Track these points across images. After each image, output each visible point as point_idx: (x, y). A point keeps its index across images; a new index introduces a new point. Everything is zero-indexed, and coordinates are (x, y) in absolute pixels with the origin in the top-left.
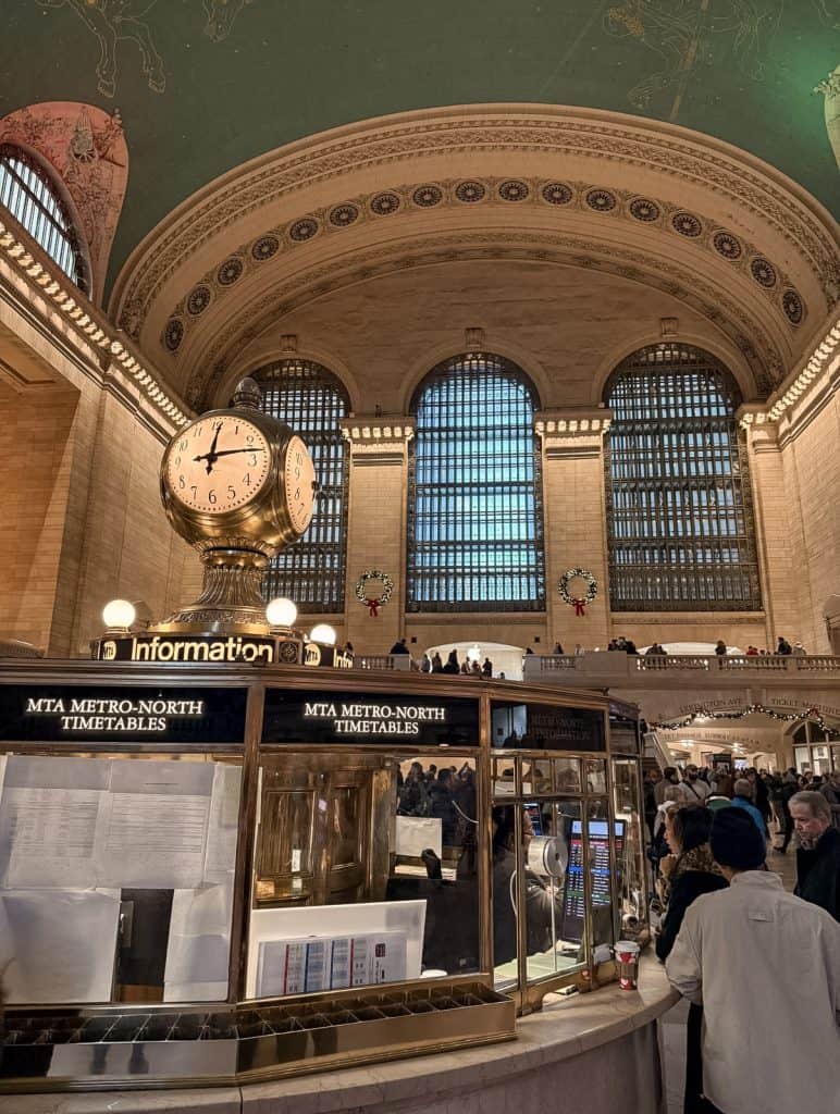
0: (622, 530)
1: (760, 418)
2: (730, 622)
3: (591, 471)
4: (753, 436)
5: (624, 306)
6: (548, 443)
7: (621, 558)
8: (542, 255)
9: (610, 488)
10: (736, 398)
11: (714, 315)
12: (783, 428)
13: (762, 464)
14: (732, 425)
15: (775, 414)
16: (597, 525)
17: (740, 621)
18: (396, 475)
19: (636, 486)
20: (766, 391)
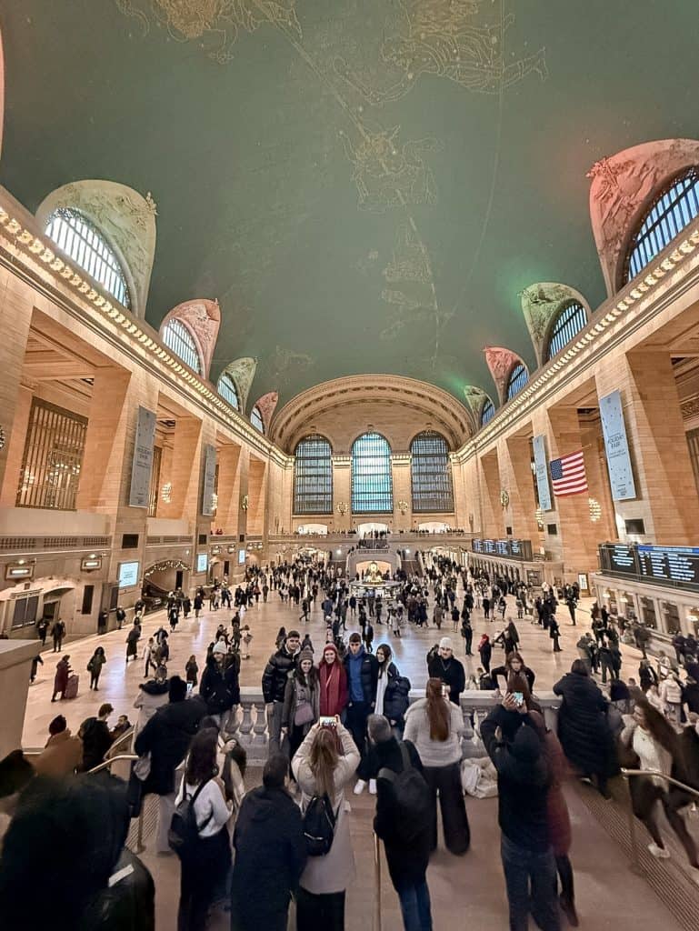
0: (416, 488)
1: (455, 456)
2: (445, 516)
3: (406, 471)
4: (453, 461)
5: (416, 419)
6: (394, 462)
7: (416, 497)
8: (391, 402)
9: (412, 475)
10: (449, 449)
11: (442, 422)
12: (461, 459)
13: (455, 470)
14: (448, 456)
15: (459, 455)
16: (409, 487)
17: (448, 516)
18: (348, 471)
19: (420, 474)
20: (458, 447)
